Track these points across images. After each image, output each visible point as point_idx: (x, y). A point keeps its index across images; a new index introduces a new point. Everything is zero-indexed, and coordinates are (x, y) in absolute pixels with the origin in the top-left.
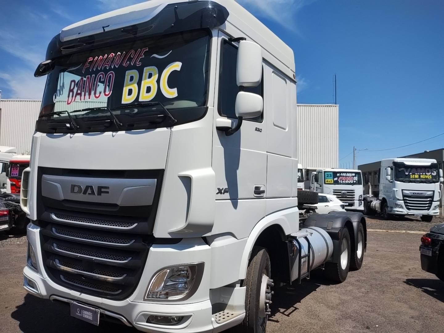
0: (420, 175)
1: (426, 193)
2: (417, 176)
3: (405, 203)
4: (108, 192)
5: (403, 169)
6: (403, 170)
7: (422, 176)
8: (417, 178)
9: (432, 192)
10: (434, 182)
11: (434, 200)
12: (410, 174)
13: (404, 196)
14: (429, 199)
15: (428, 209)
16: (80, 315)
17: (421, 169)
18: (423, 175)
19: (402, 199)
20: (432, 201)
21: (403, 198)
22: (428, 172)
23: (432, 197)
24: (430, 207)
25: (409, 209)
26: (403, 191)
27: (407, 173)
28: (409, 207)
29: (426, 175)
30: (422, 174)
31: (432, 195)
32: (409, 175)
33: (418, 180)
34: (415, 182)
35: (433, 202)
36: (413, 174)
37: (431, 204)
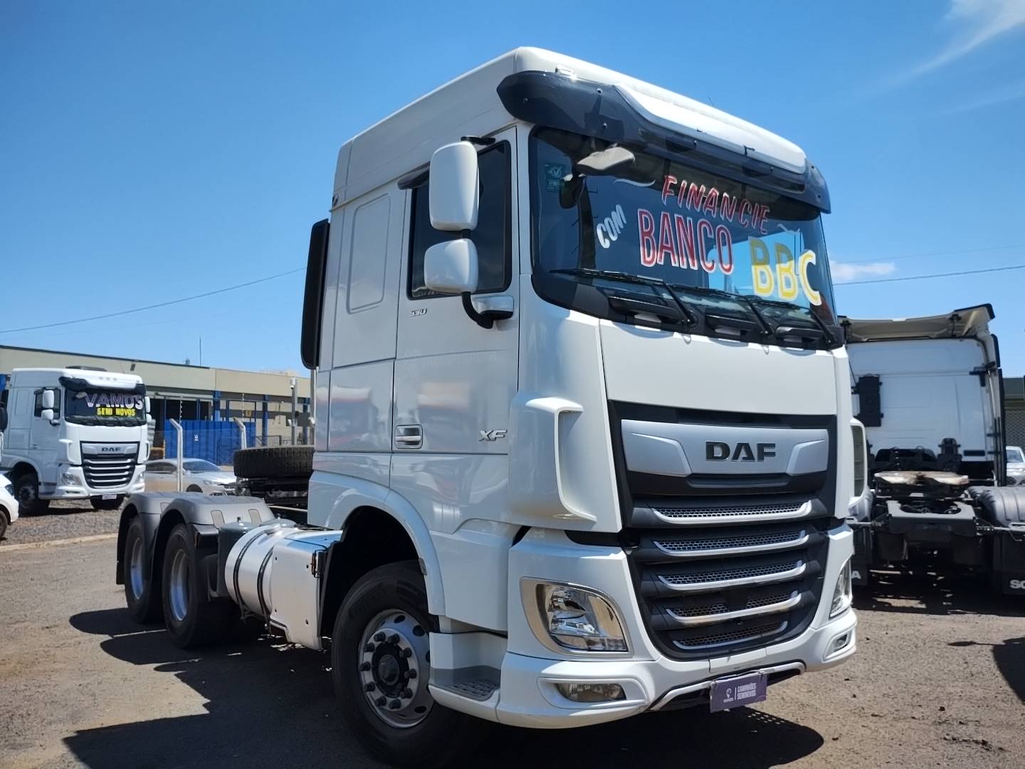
0: (114, 409)
1: (125, 447)
2: (109, 412)
3: (86, 471)
4: (773, 454)
5: (84, 394)
6: (84, 398)
7: (118, 412)
8: (108, 416)
9: (136, 445)
10: (140, 424)
11: (139, 462)
12: (98, 405)
13: (84, 456)
14: (129, 461)
15: (127, 482)
16: (732, 699)
17: (117, 396)
18: (120, 407)
19: (80, 463)
20: (135, 463)
21: (82, 461)
22: (129, 402)
23: (134, 456)
24: (130, 476)
25: (91, 485)
26: (83, 444)
27: (90, 405)
28: (93, 480)
29: (125, 408)
30: (117, 406)
31: (135, 451)
32: (95, 409)
33: (111, 418)
34: (106, 425)
35: (137, 467)
36: (101, 407)
37: (132, 470)
